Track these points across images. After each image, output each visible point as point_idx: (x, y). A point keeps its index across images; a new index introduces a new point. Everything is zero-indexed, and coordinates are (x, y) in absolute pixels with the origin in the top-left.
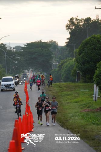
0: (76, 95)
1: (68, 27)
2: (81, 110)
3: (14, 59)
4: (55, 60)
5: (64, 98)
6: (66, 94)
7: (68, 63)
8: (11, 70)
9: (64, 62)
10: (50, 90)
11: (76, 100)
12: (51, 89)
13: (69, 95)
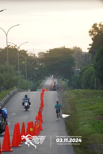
0: (92, 102)
1: (91, 33)
2: (93, 117)
3: (35, 65)
4: (78, 67)
5: (80, 105)
6: (82, 101)
7: (88, 69)
8: (31, 76)
9: (86, 69)
10: (66, 97)
11: (91, 107)
12: (68, 96)
13: (85, 103)
